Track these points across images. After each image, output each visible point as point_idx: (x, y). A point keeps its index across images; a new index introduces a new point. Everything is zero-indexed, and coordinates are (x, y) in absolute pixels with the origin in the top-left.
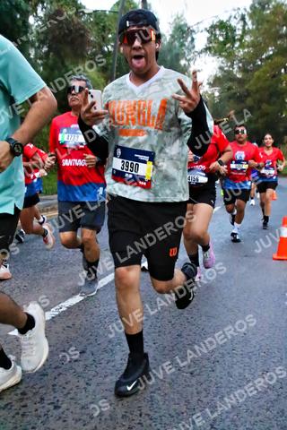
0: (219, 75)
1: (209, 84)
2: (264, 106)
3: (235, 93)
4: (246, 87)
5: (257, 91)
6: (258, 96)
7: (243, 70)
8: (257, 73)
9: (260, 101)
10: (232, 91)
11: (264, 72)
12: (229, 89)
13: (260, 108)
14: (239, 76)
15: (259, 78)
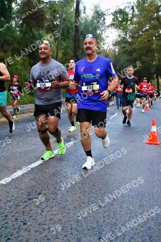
0: (119, 39)
1: (113, 44)
2: (143, 58)
3: (127, 50)
4: (134, 46)
5: (140, 49)
6: (140, 52)
7: (132, 37)
8: (139, 39)
9: (141, 55)
10: (126, 49)
11: (143, 38)
12: (124, 47)
13: (141, 59)
14: (130, 40)
15: (141, 41)
